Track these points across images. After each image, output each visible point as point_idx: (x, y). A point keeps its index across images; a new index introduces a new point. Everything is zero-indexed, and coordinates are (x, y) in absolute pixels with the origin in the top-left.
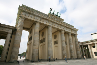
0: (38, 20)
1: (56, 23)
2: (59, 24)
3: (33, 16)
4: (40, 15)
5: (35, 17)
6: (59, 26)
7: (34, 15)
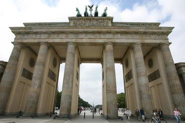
0: (43, 39)
1: (86, 33)
2: (93, 33)
3: (34, 36)
4: (45, 29)
5: (38, 36)
6: (96, 35)
7: (36, 33)
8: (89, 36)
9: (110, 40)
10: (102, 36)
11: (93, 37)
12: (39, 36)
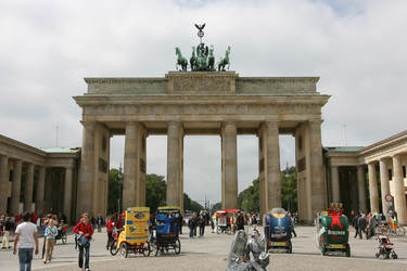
0: (129, 115)
3: (113, 110)
8: (200, 110)
9: (232, 117)
10: (220, 110)
11: (206, 111)
12: (121, 109)
